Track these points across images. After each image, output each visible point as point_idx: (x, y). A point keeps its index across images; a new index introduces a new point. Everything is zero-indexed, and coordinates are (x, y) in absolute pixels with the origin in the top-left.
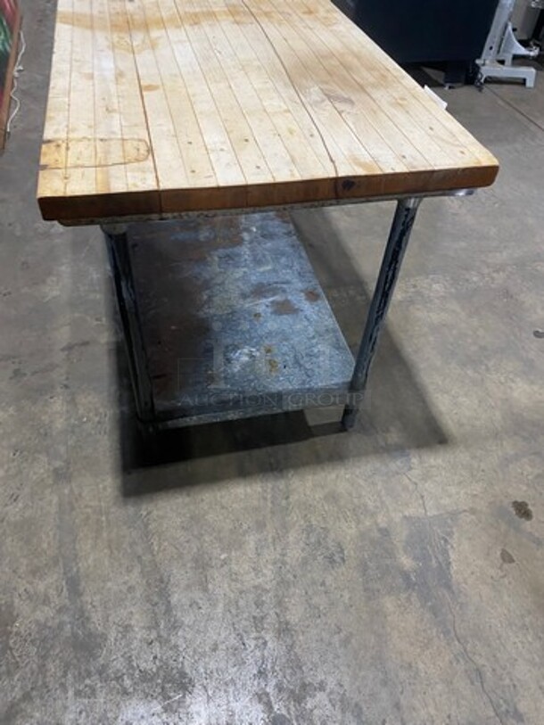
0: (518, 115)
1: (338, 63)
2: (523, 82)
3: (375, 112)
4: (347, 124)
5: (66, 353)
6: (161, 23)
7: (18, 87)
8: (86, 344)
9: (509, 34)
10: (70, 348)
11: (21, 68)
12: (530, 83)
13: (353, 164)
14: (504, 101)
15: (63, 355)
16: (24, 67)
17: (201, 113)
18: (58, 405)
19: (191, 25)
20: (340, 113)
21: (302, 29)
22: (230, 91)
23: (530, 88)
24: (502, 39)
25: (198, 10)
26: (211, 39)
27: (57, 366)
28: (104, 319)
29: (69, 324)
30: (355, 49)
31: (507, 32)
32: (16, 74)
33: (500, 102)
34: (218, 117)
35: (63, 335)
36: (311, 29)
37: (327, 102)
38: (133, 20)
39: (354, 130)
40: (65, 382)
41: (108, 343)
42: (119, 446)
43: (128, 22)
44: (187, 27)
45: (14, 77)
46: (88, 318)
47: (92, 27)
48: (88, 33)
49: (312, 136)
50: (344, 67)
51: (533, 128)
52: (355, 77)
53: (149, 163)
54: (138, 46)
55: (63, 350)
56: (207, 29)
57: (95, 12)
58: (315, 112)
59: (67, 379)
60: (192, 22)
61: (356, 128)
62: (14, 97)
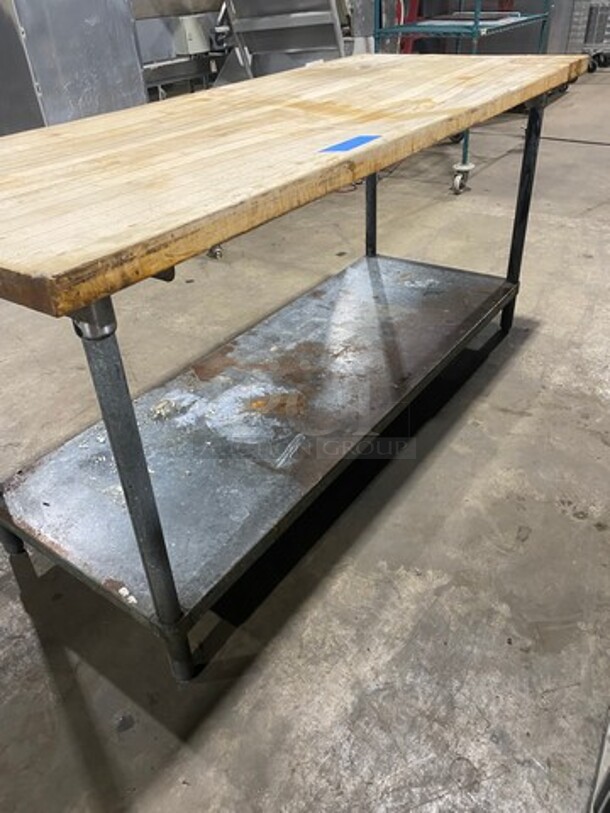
5: (528, 411)
8: (505, 411)
10: (522, 414)
15: (532, 411)
18: (557, 380)
27: (542, 404)
28: (470, 422)
29: (509, 434)
35: (521, 427)
40: (543, 390)
41: (483, 401)
46: (485, 430)
55: (530, 415)
59: (540, 392)
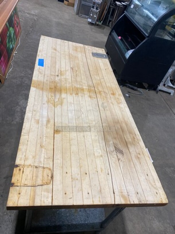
0: (167, 106)
1: (120, 127)
2: (170, 93)
3: (130, 161)
4: (120, 168)
5: (5, 179)
6: (66, 90)
7: (14, 60)
9: (168, 80)
11: (16, 52)
12: (172, 94)
13: (121, 197)
14: (163, 99)
16: (17, 52)
17: (73, 152)
19: (75, 94)
20: (119, 160)
21: (110, 103)
22: (83, 138)
23: (172, 96)
24: (166, 80)
25: (78, 86)
26: (81, 104)
30: (126, 119)
31: (168, 79)
32: (14, 55)
33: (162, 99)
34: (78, 156)
36: (113, 104)
37: (115, 152)
38: (57, 86)
39: (122, 172)
42: (15, 229)
43: (55, 87)
44: (74, 95)
45: (13, 55)
47: (42, 89)
48: (41, 92)
49: (108, 174)
50: (122, 130)
51: (171, 111)
52: (125, 136)
53: (51, 186)
54: (56, 102)
56: (80, 98)
57: (45, 81)
58: (111, 158)
60: (76, 93)
61: (123, 171)
62: (11, 64)
